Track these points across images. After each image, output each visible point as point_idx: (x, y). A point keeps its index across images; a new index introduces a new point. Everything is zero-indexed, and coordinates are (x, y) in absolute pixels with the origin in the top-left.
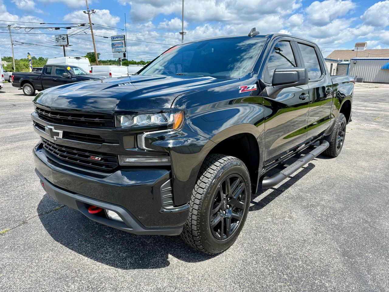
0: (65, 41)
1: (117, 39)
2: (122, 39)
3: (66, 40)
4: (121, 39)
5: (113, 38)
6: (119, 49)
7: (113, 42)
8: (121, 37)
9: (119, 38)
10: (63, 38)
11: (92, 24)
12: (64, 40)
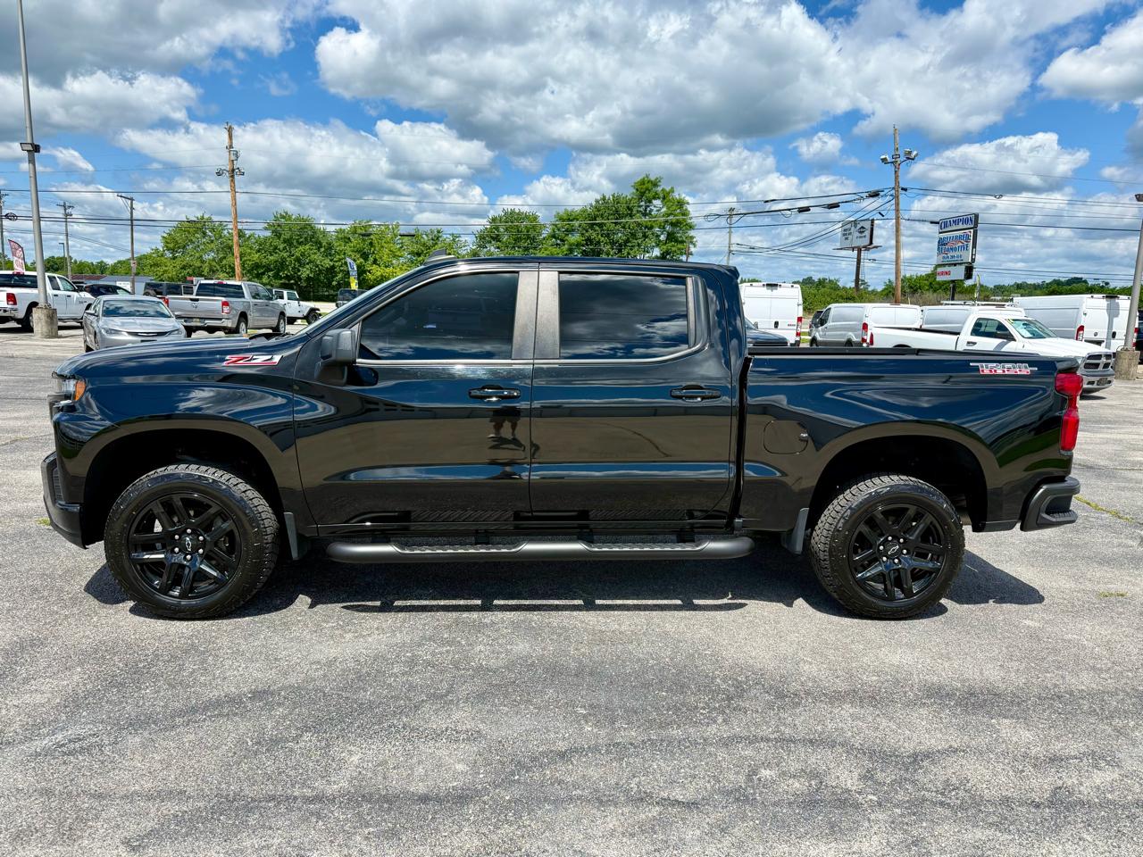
0: (865, 236)
1: (954, 228)
2: (969, 226)
3: (867, 233)
4: (965, 226)
5: (943, 224)
6: (955, 254)
7: (942, 235)
8: (965, 221)
9: (961, 224)
10: (862, 227)
11: (903, 189)
12: (863, 235)
